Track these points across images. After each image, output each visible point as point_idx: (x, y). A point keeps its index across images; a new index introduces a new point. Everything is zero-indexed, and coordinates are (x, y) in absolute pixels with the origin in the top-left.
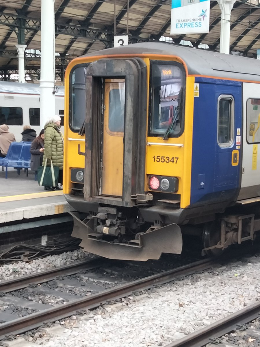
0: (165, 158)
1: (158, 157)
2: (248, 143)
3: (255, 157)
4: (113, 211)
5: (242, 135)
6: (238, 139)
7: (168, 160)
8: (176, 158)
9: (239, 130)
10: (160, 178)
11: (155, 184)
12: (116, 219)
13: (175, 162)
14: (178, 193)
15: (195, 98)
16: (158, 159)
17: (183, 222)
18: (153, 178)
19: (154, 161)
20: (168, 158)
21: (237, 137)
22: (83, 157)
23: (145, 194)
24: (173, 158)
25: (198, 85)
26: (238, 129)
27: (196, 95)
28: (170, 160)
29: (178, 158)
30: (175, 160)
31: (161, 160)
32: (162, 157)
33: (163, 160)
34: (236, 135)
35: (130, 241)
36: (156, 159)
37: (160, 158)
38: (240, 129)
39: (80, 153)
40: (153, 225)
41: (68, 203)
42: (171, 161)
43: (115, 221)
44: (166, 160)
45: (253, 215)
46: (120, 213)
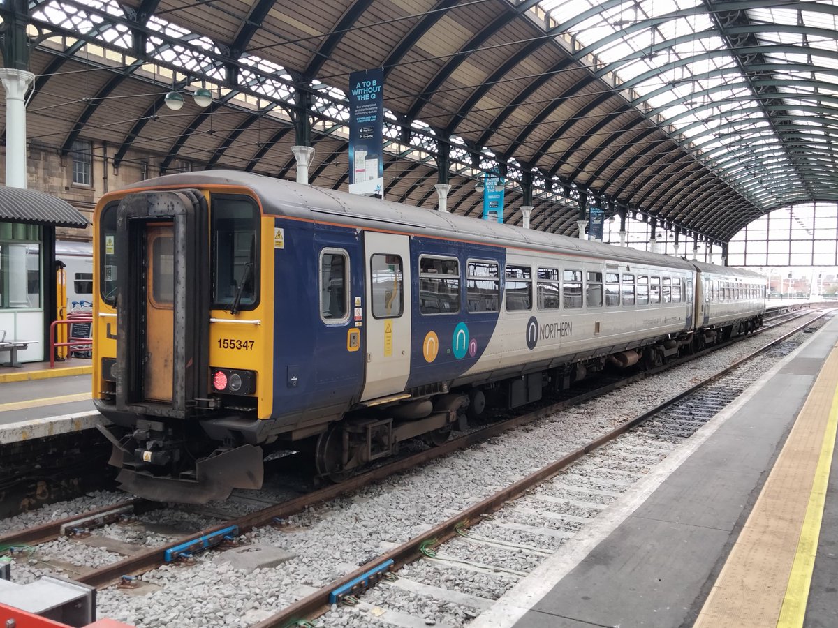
0: (235, 342)
1: (225, 340)
2: (376, 318)
3: (390, 337)
4: (158, 427)
5: (364, 306)
6: (358, 312)
7: (240, 344)
8: (250, 341)
9: (358, 299)
10: (228, 372)
11: (221, 382)
12: (164, 438)
13: (249, 348)
14: (256, 396)
15: (276, 250)
16: (226, 344)
17: (266, 440)
18: (218, 372)
19: (220, 347)
20: (239, 343)
21: (356, 309)
22: (114, 342)
23: (208, 398)
24: (246, 342)
25: (282, 230)
26: (356, 298)
27: (279, 245)
28: (242, 345)
29: (253, 342)
30: (249, 344)
31: (229, 345)
32: (231, 340)
33: (232, 346)
34: (353, 306)
35: (183, 473)
36: (222, 344)
37: (229, 342)
38: (360, 298)
39: (110, 336)
40: (222, 446)
41: (100, 413)
42: (244, 347)
43: (161, 443)
44: (237, 344)
45: (390, 420)
46: (170, 430)
